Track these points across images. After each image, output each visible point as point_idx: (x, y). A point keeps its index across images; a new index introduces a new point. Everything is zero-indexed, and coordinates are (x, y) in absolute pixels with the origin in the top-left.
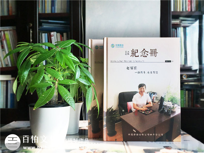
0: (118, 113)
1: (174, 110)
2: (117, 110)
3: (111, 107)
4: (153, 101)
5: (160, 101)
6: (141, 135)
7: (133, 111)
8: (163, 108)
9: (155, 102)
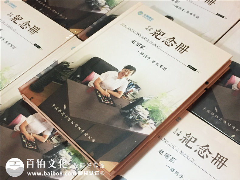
0: (70, 73)
1: (143, 124)
2: (72, 70)
3: (70, 63)
4: (125, 94)
5: (135, 101)
6: (67, 118)
7: (89, 85)
8: (131, 112)
9: (127, 97)
